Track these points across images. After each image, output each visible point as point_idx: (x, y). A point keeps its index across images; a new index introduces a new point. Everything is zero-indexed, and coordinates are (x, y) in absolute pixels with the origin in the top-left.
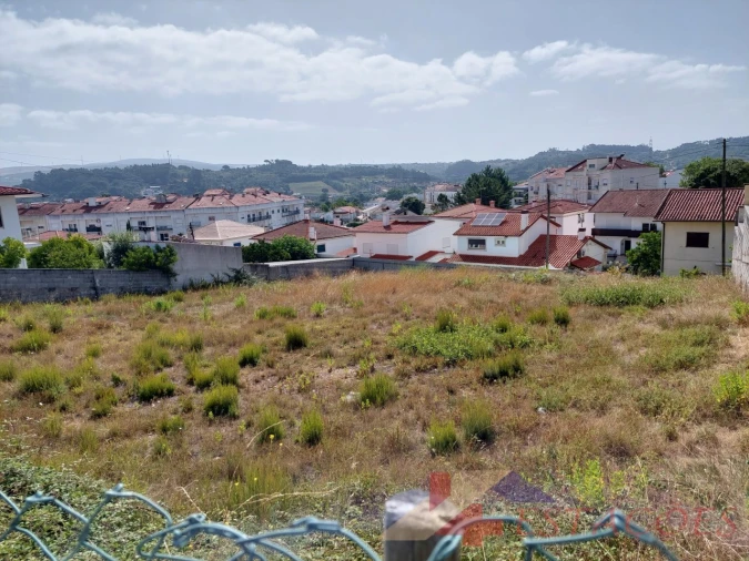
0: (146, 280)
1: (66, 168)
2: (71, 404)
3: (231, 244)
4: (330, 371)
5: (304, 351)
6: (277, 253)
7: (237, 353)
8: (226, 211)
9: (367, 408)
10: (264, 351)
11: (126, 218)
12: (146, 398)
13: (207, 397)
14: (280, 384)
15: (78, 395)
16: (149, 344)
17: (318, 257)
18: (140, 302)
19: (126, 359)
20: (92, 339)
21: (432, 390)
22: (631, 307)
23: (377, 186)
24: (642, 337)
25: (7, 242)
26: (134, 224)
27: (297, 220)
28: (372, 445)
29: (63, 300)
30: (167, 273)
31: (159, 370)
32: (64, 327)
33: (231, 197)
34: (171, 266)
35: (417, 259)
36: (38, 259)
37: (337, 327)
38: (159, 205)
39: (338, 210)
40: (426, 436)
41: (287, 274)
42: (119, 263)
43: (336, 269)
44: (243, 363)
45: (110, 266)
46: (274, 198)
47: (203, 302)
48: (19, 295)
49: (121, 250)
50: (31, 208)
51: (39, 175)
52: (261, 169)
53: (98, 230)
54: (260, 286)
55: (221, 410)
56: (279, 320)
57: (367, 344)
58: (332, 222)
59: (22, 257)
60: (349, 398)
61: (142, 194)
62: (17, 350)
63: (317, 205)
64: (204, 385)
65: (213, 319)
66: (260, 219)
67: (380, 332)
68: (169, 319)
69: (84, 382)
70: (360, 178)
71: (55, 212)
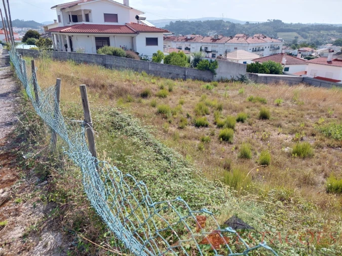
0: (206, 75)
1: (181, 21)
2: (172, 121)
3: (241, 62)
4: (279, 134)
5: (268, 121)
6: (263, 69)
7: (236, 115)
8: (243, 45)
9: (295, 157)
10: (248, 117)
11: (201, 45)
12: (198, 125)
13: (221, 131)
14: (253, 134)
15: (175, 118)
16: (201, 103)
17: (284, 74)
18: (201, 84)
19: (193, 108)
20: (182, 97)
21: (335, 159)
23: (329, 37)
25: (158, 52)
26: (203, 48)
27: (277, 52)
28: (294, 176)
29: (173, 78)
30: (213, 73)
31: (204, 115)
32: (173, 90)
33: (247, 38)
34: (215, 70)
36: (167, 61)
37: (286, 113)
38: (214, 40)
39: (301, 49)
40: (325, 181)
41: (266, 81)
42: (195, 66)
43: (292, 82)
44: (238, 121)
45: (191, 67)
46: (268, 40)
47: (225, 88)
48: (160, 74)
49: (197, 60)
50: (167, 38)
51: (171, 23)
52: (265, 24)
53: (189, 49)
54: (252, 84)
55: (225, 139)
56: (258, 103)
57: (302, 126)
58: (296, 55)
59: (162, 58)
60: (286, 150)
61: (208, 34)
62: (157, 96)
63: (290, 45)
64: (220, 126)
65: (228, 97)
66: (258, 50)
67: (310, 120)
68: (210, 94)
69: (177, 114)
70: (319, 32)
71: (175, 40)
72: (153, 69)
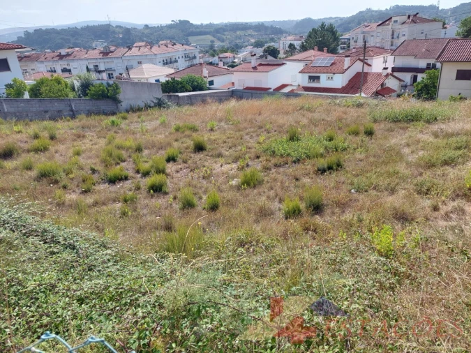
0: (104, 105)
1: (44, 28)
2: (69, 184)
3: (153, 81)
4: (221, 166)
5: (205, 153)
6: (183, 87)
7: (163, 154)
8: (149, 57)
9: (245, 189)
10: (180, 153)
11: (86, 63)
12: (113, 181)
13: (148, 181)
14: (192, 173)
15: (72, 179)
16: (110, 147)
17: (209, 89)
18: (101, 120)
19: (98, 157)
20: (75, 144)
21: (285, 178)
22: (415, 123)
23: (247, 38)
24: (421, 144)
25: (15, 81)
26: (91, 67)
27: (194, 63)
28: (249, 211)
29: (53, 118)
30: (116, 101)
31: (118, 164)
32: (57, 136)
33: (151, 47)
34: (117, 96)
35: (274, 90)
36: (35, 92)
37: (224, 137)
38: (105, 53)
39: (221, 56)
40: (281, 206)
41: (190, 101)
42: (86, 95)
43: (221, 98)
44: (169, 160)
45: (80, 97)
46: (178, 47)
47: (139, 120)
48: (27, 116)
49: (86, 86)
50: (25, 57)
51: (27, 33)
52: (170, 27)
53: (69, 71)
54: (174, 109)
55: (157, 189)
56: (188, 132)
57: (244, 149)
58: (218, 64)
59: (25, 90)
60: (234, 182)
61: (94, 45)
62: (31, 151)
63: (207, 52)
64: (146, 174)
65: (146, 131)
66: (171, 63)
67: (252, 141)
68: (120, 131)
69: (74, 171)
70: (235, 32)
71: (41, 60)
72: (12, 110)
